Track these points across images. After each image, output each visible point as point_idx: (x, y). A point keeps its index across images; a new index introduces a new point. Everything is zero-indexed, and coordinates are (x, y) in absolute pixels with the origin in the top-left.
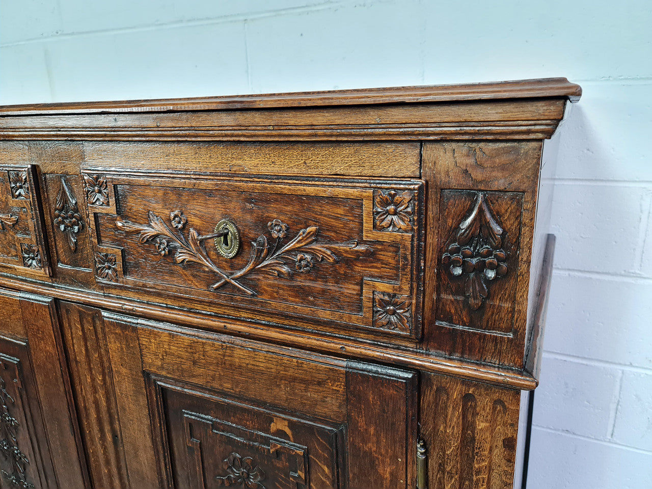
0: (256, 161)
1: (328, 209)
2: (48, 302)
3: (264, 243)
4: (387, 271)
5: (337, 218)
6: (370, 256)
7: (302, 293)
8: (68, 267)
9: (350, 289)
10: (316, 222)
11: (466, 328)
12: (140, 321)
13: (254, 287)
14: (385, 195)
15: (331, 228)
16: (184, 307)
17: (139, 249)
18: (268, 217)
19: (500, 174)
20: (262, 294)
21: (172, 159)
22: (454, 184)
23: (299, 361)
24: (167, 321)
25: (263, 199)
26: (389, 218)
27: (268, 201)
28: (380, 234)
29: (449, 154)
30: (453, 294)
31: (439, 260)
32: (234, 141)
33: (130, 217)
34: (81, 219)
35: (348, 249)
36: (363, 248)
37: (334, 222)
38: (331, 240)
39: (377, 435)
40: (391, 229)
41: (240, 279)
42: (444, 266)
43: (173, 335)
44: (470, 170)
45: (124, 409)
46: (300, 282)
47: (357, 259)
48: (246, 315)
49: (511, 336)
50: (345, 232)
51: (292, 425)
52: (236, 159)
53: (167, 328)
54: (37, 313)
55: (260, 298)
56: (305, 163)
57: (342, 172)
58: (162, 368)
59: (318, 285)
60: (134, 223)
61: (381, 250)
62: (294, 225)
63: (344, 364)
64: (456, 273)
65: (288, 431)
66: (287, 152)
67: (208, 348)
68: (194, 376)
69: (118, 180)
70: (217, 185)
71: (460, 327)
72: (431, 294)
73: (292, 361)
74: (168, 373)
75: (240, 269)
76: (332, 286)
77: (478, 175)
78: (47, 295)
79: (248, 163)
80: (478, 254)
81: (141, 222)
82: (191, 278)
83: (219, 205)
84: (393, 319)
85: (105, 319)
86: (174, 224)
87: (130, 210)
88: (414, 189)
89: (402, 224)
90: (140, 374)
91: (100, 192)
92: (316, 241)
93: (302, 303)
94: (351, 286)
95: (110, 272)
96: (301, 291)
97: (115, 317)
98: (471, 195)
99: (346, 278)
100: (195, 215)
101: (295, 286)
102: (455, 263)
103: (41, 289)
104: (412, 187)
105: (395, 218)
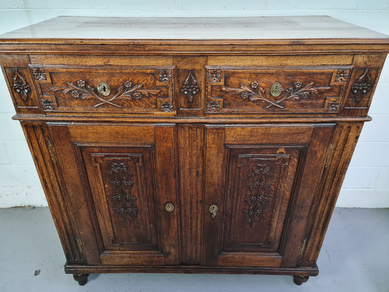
0: (293, 62)
1: (319, 77)
2: (173, 125)
3: (292, 90)
4: (335, 94)
5: (322, 79)
6: (331, 90)
7: (302, 105)
8: (186, 109)
9: (321, 101)
10: (313, 81)
11: (354, 108)
12: (226, 125)
13: (284, 106)
14: (341, 71)
15: (318, 82)
16: (248, 117)
17: (232, 98)
18: (295, 81)
19: (375, 63)
20: (286, 107)
21: (255, 62)
22: (361, 67)
23: (297, 127)
24: (240, 123)
25: (294, 75)
26: (341, 78)
27: (296, 76)
28: (336, 83)
29: (362, 58)
30: (352, 98)
31: (351, 89)
32: (287, 55)
33: (230, 86)
34: (198, 88)
35: (324, 89)
36: (328, 88)
37: (320, 81)
38: (317, 86)
39: (320, 144)
40: (340, 81)
41: (279, 104)
42: (352, 91)
43: (243, 128)
44: (367, 62)
45: (210, 161)
46: (302, 101)
47: (326, 92)
48: (276, 116)
49: (366, 108)
50: (323, 84)
51: (286, 149)
52: (284, 61)
53: (240, 126)
54: (165, 131)
55: (285, 109)
56: (312, 61)
57: (326, 64)
58: (235, 141)
59: (309, 102)
60: (232, 88)
61: (335, 88)
62: (304, 83)
63: (313, 125)
64: (355, 92)
65: (284, 151)
66: (306, 58)
67: (259, 130)
68: (249, 141)
69: (228, 71)
70: (277, 71)
71: (352, 108)
72: (346, 99)
73: (295, 128)
74: (237, 142)
75: (279, 100)
76: (314, 101)
77: (369, 64)
78: (173, 123)
79: (289, 62)
80: (362, 86)
81: (235, 87)
82: (256, 106)
83: (275, 78)
84: (334, 108)
85: (208, 127)
86: (253, 87)
87: (230, 83)
88: (351, 69)
89: (344, 80)
90: (222, 145)
91: (216, 76)
92: (312, 87)
93: (302, 108)
94: (321, 100)
95: (214, 108)
96: (302, 104)
97: (213, 126)
98: (365, 69)
99: (320, 98)
100: (263, 82)
101: (300, 103)
102: (355, 89)
103: (172, 120)
104: (350, 68)
105: (342, 78)
